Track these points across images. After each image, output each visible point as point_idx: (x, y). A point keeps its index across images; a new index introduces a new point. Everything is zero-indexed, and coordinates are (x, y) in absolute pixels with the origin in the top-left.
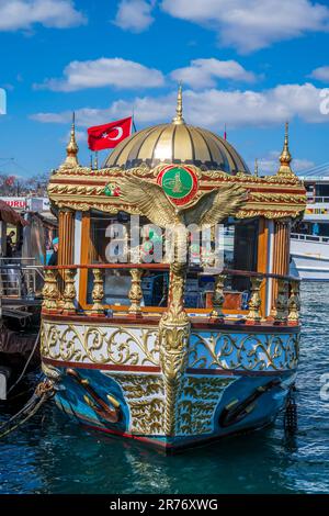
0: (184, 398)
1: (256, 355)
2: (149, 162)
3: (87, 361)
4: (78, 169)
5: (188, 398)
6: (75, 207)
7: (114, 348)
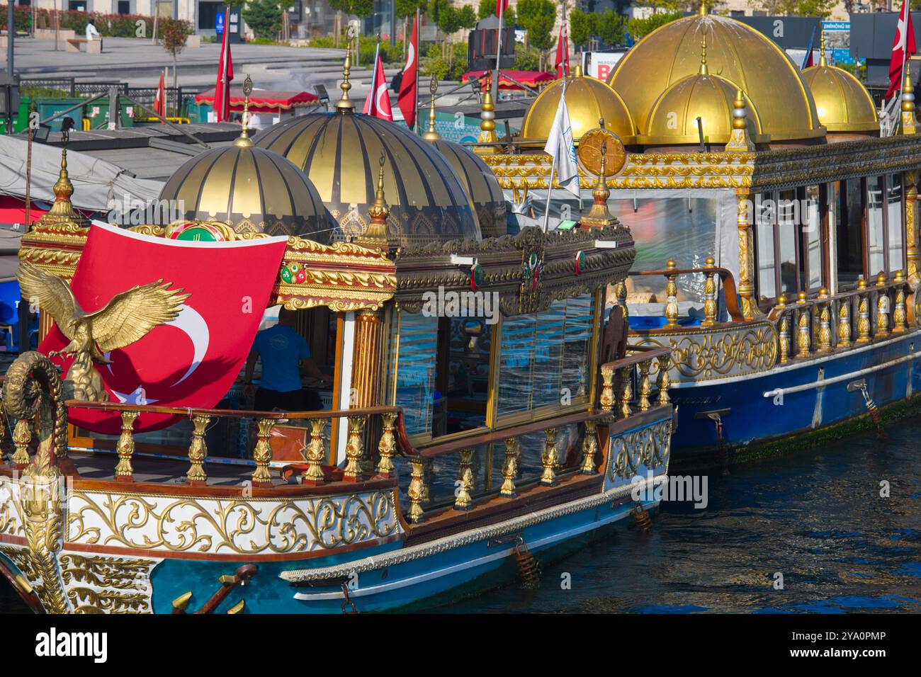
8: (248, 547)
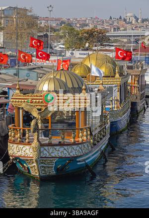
0: (41, 165)
1: (63, 152)
2: (41, 91)
3: (17, 155)
4: (20, 94)
5: (43, 165)
6: (19, 106)
7: (23, 151)
8: (72, 155)
